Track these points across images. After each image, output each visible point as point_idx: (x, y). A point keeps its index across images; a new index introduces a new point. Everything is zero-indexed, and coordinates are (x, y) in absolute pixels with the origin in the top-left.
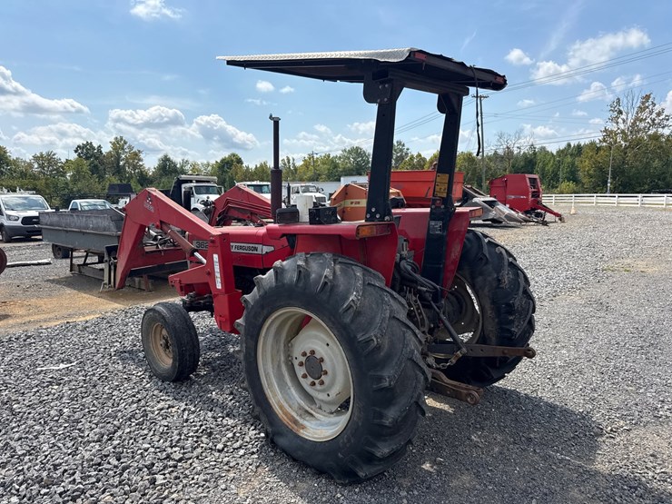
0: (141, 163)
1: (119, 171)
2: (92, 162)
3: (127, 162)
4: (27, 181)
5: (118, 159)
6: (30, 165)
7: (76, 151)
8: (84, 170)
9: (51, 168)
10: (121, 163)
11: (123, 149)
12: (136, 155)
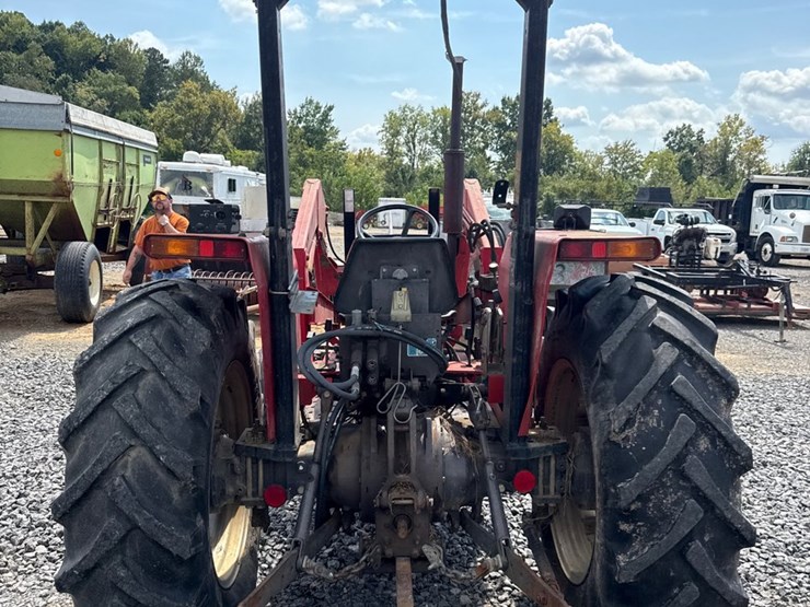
0: (761, 157)
1: (723, 169)
2: (684, 156)
3: (740, 155)
4: (584, 183)
5: (726, 150)
6: (600, 161)
7: (666, 139)
8: (670, 167)
9: (625, 164)
10: (731, 157)
11: (736, 134)
12: (756, 144)
